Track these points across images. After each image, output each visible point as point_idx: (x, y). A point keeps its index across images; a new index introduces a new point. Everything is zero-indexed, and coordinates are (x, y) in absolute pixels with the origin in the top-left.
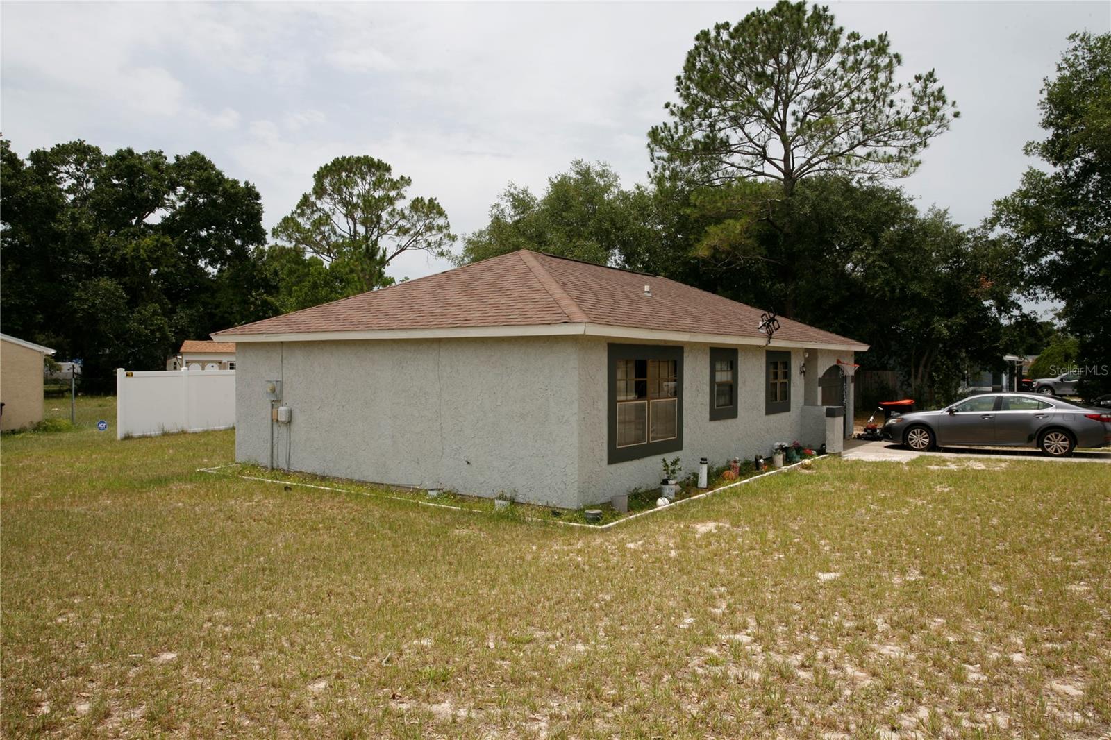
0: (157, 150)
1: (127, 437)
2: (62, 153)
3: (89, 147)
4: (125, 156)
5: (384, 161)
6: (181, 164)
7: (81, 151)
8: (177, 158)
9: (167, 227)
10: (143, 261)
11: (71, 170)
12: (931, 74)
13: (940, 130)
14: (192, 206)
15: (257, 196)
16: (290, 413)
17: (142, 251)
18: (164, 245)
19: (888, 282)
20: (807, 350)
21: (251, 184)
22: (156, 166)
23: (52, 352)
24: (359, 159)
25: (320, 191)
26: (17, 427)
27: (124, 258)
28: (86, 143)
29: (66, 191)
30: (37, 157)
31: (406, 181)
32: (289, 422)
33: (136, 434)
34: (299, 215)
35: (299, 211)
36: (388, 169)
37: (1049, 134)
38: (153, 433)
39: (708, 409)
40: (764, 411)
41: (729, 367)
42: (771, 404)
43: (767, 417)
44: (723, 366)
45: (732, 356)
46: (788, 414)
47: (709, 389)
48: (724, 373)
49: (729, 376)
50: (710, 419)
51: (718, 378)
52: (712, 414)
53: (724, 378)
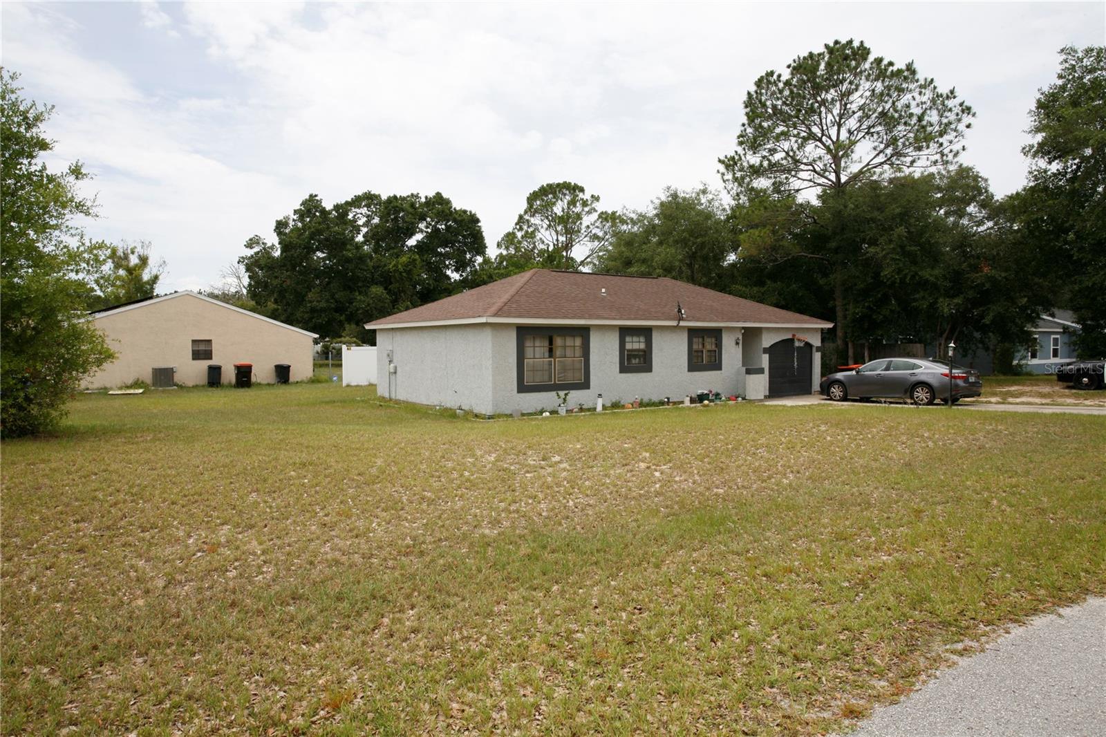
0: (415, 193)
1: (348, 386)
2: (357, 202)
3: (374, 195)
4: (393, 200)
5: (580, 185)
6: (429, 202)
7: (368, 199)
8: (426, 197)
9: (420, 245)
10: (401, 273)
11: (363, 212)
12: (952, 92)
13: (957, 139)
14: (436, 230)
15: (478, 221)
16: (396, 367)
17: (400, 266)
18: (414, 260)
19: (899, 271)
20: (743, 328)
21: (473, 212)
22: (412, 205)
23: (317, 336)
24: (558, 185)
25: (531, 210)
26: (299, 380)
27: (389, 271)
28: (372, 193)
29: (362, 226)
30: (337, 207)
31: (596, 198)
32: (395, 373)
33: (353, 384)
34: (518, 230)
35: (518, 227)
36: (582, 190)
37: (1039, 137)
38: (363, 384)
39: (618, 365)
40: (686, 369)
41: (642, 339)
42: (695, 364)
43: (690, 373)
44: (635, 339)
45: (646, 332)
46: (719, 372)
47: (618, 353)
48: (636, 344)
49: (642, 346)
50: (621, 371)
51: (628, 346)
52: (623, 369)
53: (636, 346)
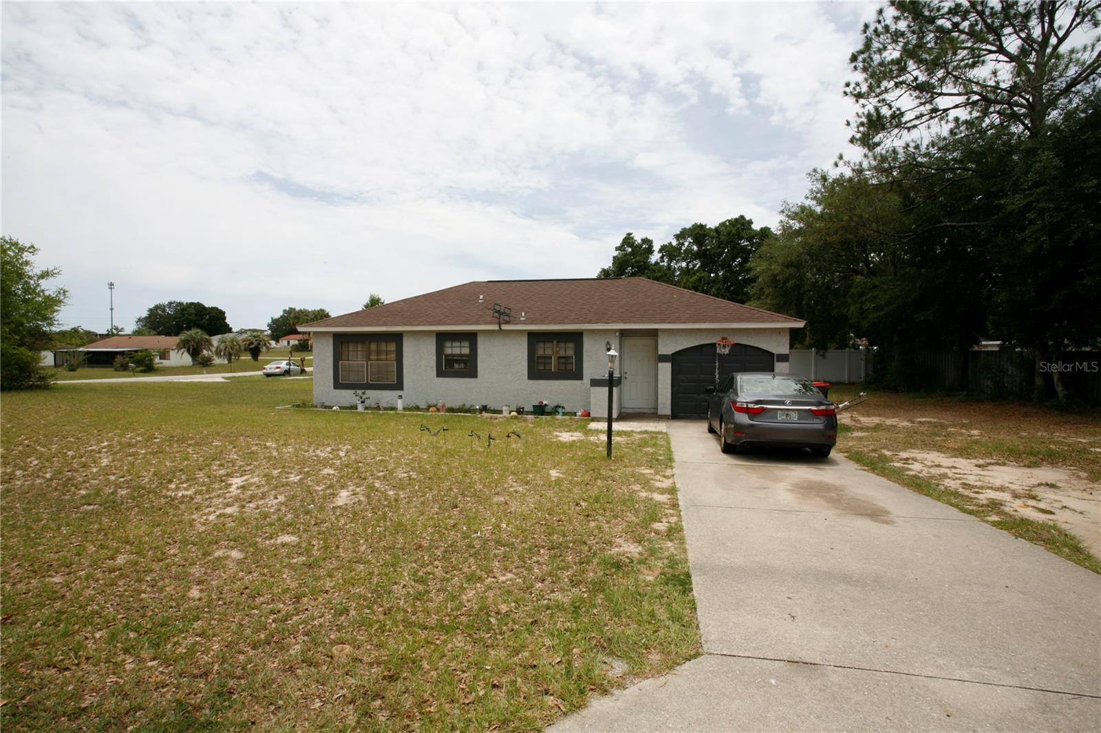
20: (620, 330)
39: (435, 369)
40: (526, 377)
41: (467, 344)
42: (537, 370)
43: (531, 381)
44: (457, 344)
45: (471, 337)
46: (580, 382)
47: (435, 358)
48: (454, 349)
49: (466, 351)
50: (438, 376)
51: (448, 351)
52: (440, 374)
53: (457, 351)
